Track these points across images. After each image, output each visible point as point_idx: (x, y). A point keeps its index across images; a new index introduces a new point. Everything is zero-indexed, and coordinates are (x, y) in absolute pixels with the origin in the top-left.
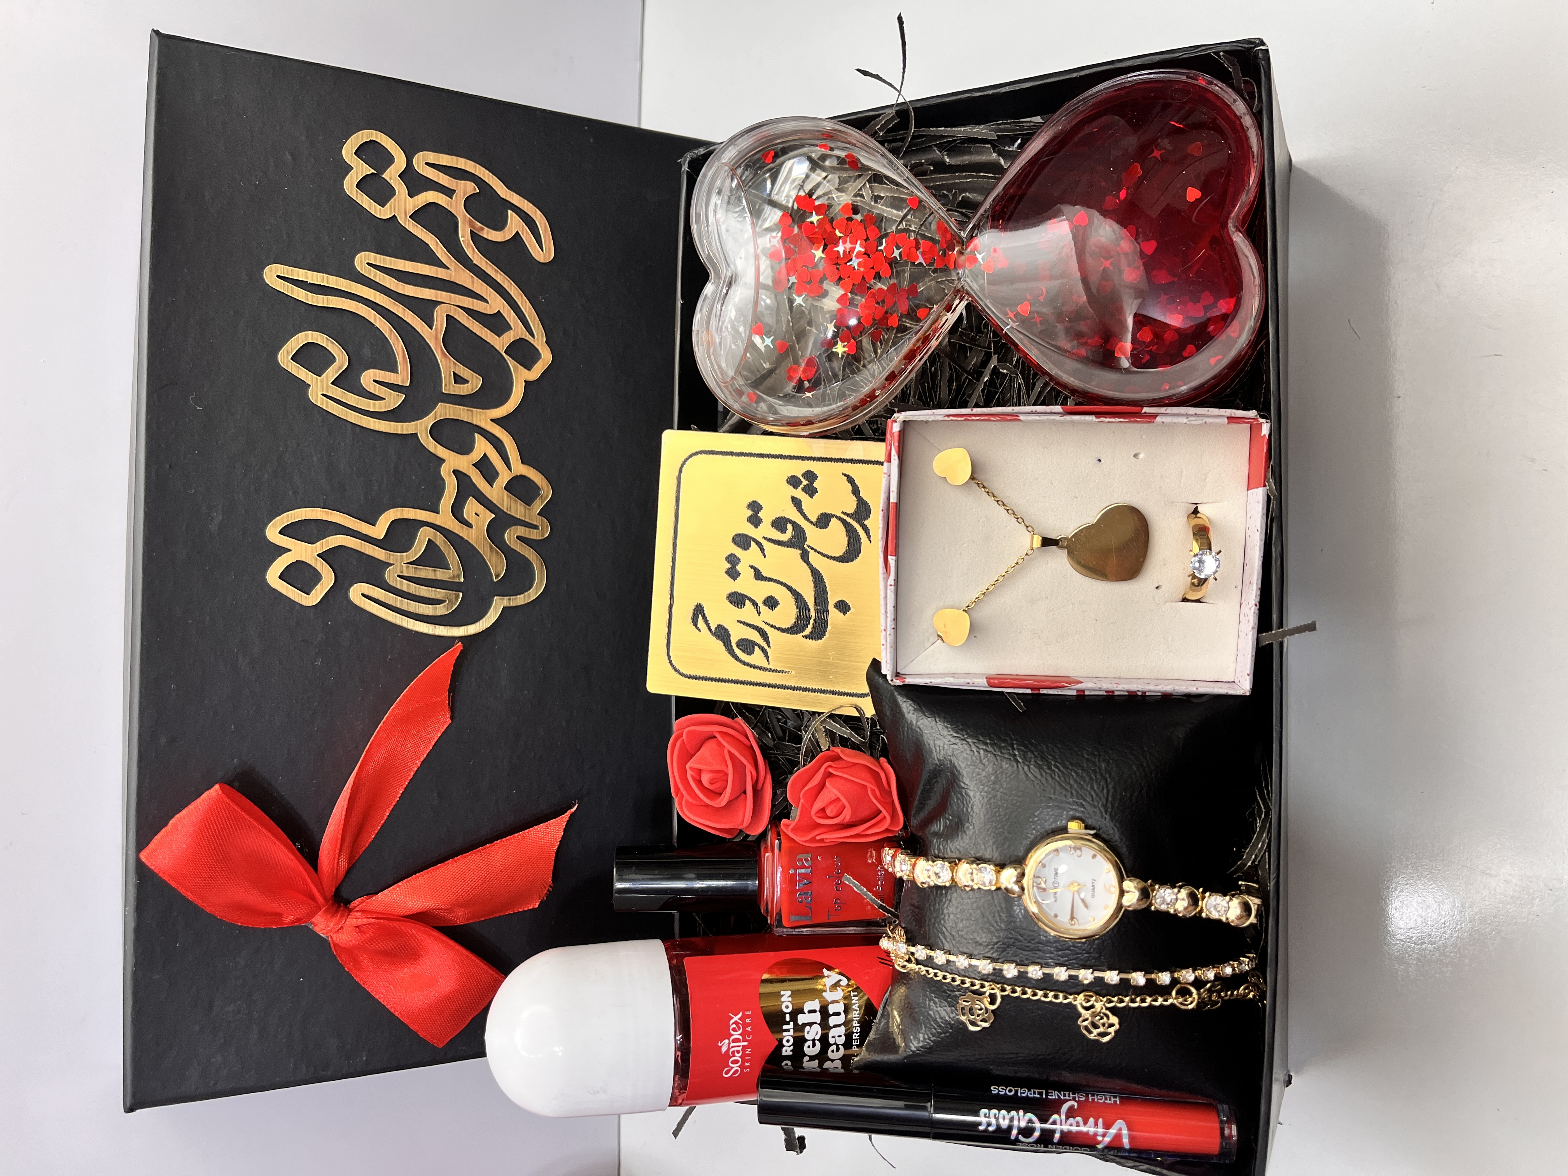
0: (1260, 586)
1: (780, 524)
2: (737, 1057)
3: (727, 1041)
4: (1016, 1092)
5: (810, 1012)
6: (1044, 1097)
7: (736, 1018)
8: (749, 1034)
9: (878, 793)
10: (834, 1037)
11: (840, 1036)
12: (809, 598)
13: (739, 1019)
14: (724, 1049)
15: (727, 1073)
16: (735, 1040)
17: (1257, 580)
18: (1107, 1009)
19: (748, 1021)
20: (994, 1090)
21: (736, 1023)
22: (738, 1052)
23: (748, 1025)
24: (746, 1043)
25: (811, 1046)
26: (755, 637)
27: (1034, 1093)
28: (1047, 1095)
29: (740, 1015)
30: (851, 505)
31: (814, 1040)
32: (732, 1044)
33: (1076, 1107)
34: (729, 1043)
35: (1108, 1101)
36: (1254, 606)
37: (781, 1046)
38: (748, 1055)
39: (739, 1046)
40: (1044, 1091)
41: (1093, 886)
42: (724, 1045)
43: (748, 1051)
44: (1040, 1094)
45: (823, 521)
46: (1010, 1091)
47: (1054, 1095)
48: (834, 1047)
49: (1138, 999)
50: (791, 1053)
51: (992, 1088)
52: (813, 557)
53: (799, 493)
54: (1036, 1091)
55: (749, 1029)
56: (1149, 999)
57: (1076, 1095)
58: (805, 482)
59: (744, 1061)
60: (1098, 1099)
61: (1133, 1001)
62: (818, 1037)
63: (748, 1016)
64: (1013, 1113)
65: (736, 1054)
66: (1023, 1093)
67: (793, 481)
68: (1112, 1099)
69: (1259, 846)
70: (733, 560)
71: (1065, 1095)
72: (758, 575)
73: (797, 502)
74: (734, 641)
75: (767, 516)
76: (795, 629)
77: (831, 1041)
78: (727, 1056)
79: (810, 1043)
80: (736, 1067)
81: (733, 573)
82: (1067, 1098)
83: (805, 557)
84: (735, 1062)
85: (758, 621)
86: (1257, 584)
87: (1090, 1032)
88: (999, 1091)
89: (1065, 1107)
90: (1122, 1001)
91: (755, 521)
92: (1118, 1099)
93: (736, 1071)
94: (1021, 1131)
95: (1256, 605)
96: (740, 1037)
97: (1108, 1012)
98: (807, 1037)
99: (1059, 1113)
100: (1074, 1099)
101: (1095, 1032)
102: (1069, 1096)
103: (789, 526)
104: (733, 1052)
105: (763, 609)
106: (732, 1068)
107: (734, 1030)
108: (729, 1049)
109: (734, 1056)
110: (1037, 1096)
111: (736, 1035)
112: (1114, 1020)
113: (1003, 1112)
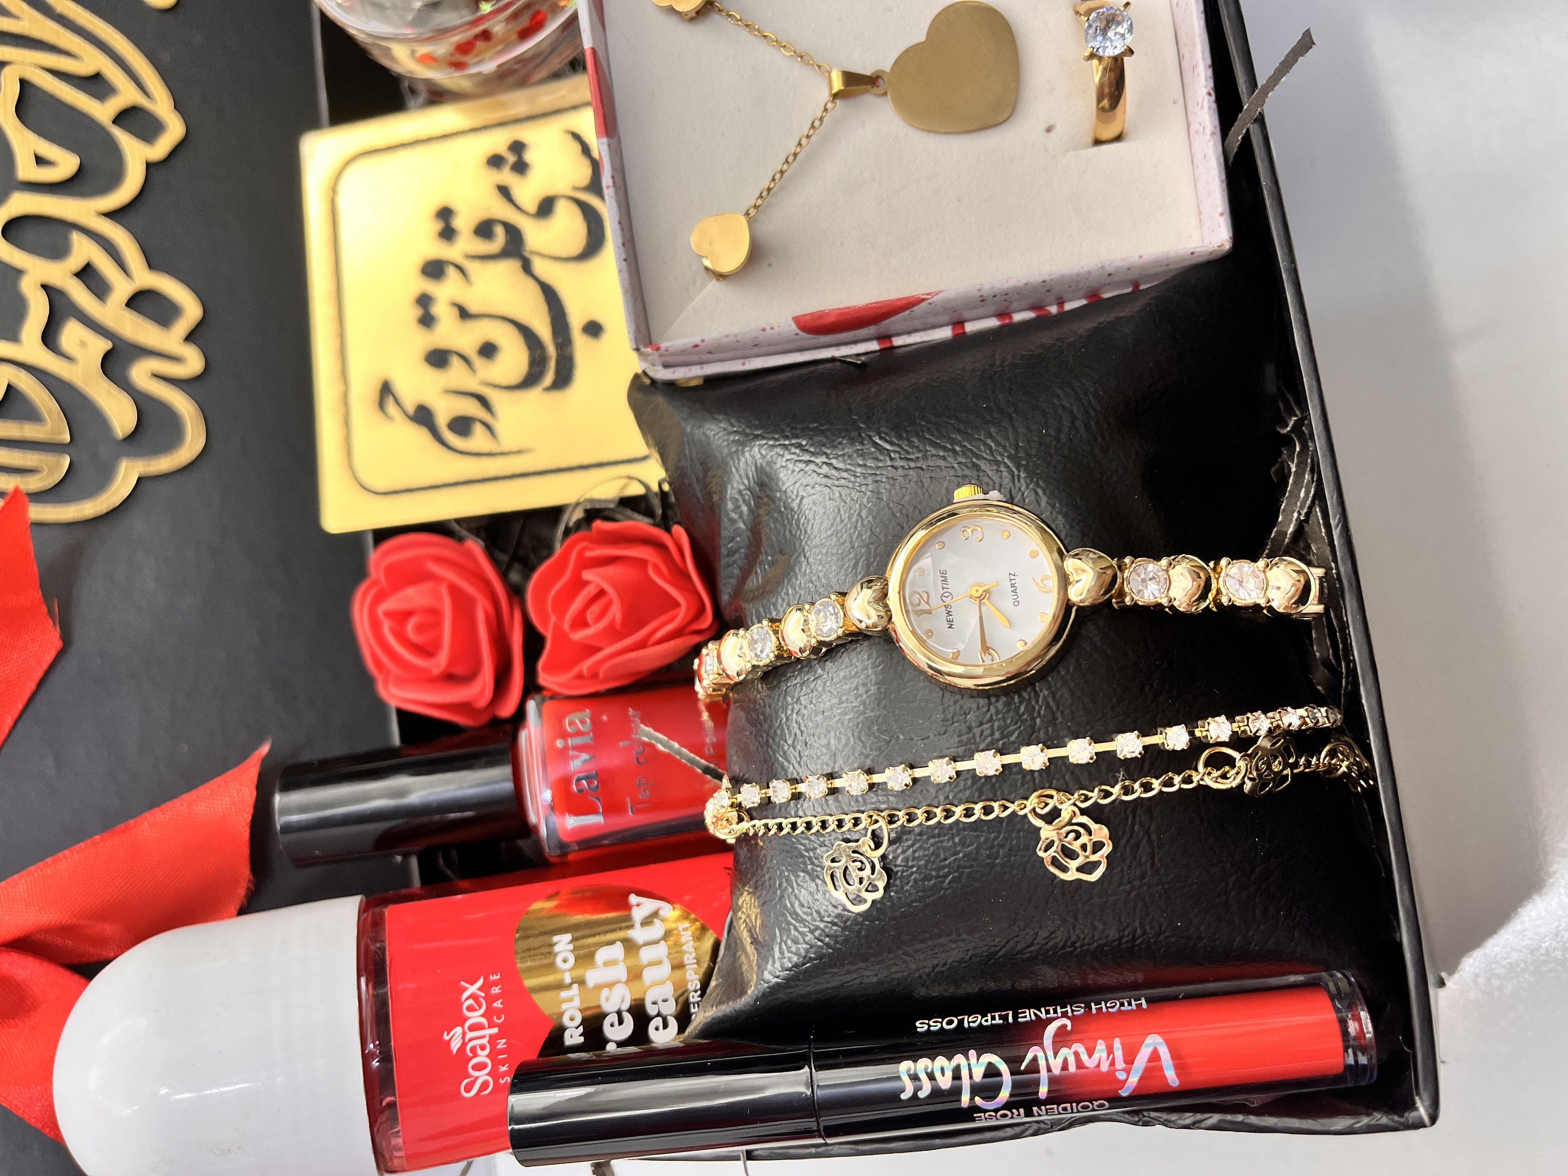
0: (1209, 62)
1: (484, 230)
2: (483, 1056)
3: (458, 1030)
4: (961, 1022)
5: (608, 964)
6: (1011, 1020)
7: (473, 989)
8: (498, 1012)
9: (664, 569)
10: (655, 1003)
11: (665, 1001)
12: (543, 330)
13: (479, 989)
14: (455, 1046)
15: (468, 1089)
16: (475, 1027)
17: (1203, 53)
18: (1083, 812)
19: (495, 990)
20: (921, 1026)
21: (473, 996)
22: (483, 1048)
23: (496, 998)
24: (495, 1030)
25: (616, 1023)
26: (472, 408)
27: (993, 1018)
28: (1015, 1017)
29: (480, 982)
30: (582, 173)
31: (619, 1013)
32: (469, 1035)
33: (1069, 1028)
34: (464, 1034)
35: (1126, 1007)
36: (1207, 97)
37: (560, 1030)
38: (502, 1052)
39: (483, 1037)
40: (1011, 1013)
41: (1013, 585)
42: (455, 1038)
43: (501, 1044)
44: (1005, 1018)
45: (546, 208)
46: (950, 1023)
47: (1028, 1015)
48: (658, 1021)
49: (1137, 786)
50: (581, 1040)
51: (917, 1024)
52: (540, 266)
53: (506, 176)
54: (997, 1015)
55: (498, 1004)
56: (1156, 784)
57: (1069, 1009)
58: (511, 158)
59: (496, 1063)
60: (1107, 1008)
61: (1127, 791)
62: (626, 1006)
63: (495, 984)
64: (959, 1059)
65: (479, 1051)
66: (973, 1021)
67: (495, 161)
68: (1133, 1003)
69: (1302, 495)
70: (424, 301)
71: (1048, 1012)
72: (464, 314)
73: (504, 191)
74: (442, 420)
75: (463, 223)
76: (530, 381)
77: (651, 1010)
78: (463, 1057)
79: (613, 1018)
80: (482, 1076)
81: (427, 320)
82: (1052, 1015)
83: (527, 267)
84: (480, 1067)
85: (472, 384)
86: (1204, 59)
87: (1065, 869)
88: (929, 1026)
89: (1050, 1030)
90: (1108, 794)
91: (448, 234)
92: (1143, 1001)
93: (485, 1085)
94: (976, 1090)
95: (1210, 94)
96: (484, 1021)
97: (1084, 819)
98: (608, 1007)
99: (1041, 1045)
100: (1064, 1015)
101: (1073, 864)
102: (1055, 1012)
103: (500, 231)
104: (473, 1050)
105: (479, 362)
106: (477, 1078)
107: (470, 1009)
108: (464, 1045)
109: (475, 1055)
110: (998, 1021)
111: (475, 1017)
112: (1101, 832)
113: (941, 1061)
